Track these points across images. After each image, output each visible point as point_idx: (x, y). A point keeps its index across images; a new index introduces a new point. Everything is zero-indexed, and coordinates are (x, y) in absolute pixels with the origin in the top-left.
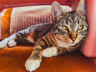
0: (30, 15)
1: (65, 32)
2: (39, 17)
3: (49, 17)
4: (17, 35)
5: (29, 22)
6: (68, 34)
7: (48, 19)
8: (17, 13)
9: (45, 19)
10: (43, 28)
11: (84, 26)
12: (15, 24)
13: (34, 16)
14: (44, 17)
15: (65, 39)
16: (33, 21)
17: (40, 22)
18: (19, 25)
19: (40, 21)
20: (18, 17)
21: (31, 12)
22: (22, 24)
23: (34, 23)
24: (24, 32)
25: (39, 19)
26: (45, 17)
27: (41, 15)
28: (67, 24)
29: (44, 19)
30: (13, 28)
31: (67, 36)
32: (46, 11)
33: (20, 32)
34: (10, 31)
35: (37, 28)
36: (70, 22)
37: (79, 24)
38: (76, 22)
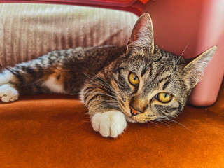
0: (40, 27)
1: (129, 89)
2: (67, 34)
3: (91, 34)
5: (38, 43)
6: (131, 94)
7: (89, 39)
8: (2, 20)
9: (82, 38)
11: (174, 98)
13: (52, 29)
14: (77, 33)
15: (121, 99)
17: (67, 46)
18: (7, 51)
20: (5, 31)
22: (19, 48)
23: (53, 48)
24: (37, 65)
25: (67, 38)
26: (81, 33)
27: (69, 29)
28: (142, 76)
29: (77, 39)
31: (127, 98)
32: (82, 21)
33: (25, 64)
36: (151, 74)
37: (164, 88)
38: (161, 81)
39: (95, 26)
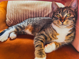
0: (26, 8)
3: (44, 11)
4: (17, 28)
5: (25, 14)
7: (43, 13)
8: (13, 5)
9: (40, 12)
10: (40, 23)
12: (11, 15)
13: (30, 9)
14: (39, 10)
16: (28, 13)
19: (35, 14)
20: (14, 9)
21: (27, 5)
22: (19, 15)
24: (23, 25)
25: (35, 12)
30: (10, 18)
34: (6, 20)
35: (34, 22)
39: (45, 8)
